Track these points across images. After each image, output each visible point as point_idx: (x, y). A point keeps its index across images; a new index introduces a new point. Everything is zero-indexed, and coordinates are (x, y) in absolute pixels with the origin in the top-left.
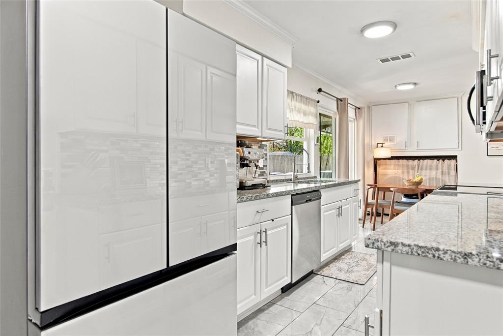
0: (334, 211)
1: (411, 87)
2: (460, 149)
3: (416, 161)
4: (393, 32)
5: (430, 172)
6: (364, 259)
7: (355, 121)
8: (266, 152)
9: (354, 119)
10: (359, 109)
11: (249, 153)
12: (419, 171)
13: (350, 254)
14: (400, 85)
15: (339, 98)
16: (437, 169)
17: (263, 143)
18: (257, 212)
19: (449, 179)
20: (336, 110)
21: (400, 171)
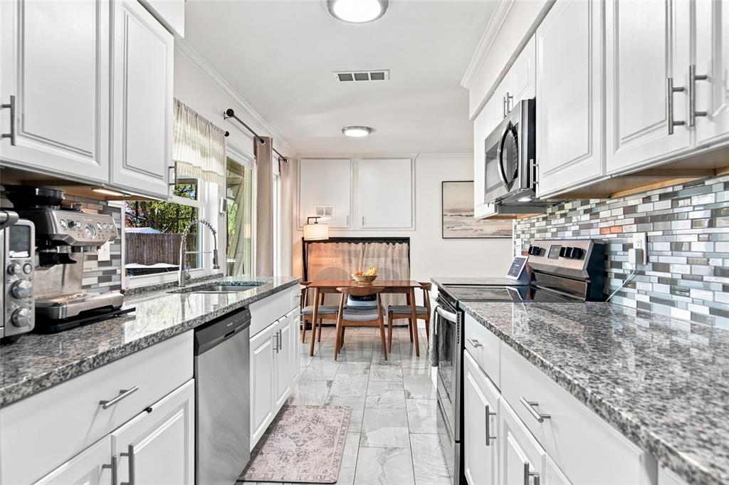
0: (269, 343)
1: (364, 133)
2: (413, 228)
3: (361, 244)
4: (381, 16)
5: (378, 260)
6: (317, 420)
7: (279, 180)
8: (117, 226)
9: (277, 177)
10: (285, 160)
11: (71, 224)
12: (364, 259)
13: (290, 415)
14: (350, 128)
15: (259, 135)
16: (386, 256)
17: (111, 203)
18: (102, 403)
19: (401, 269)
20: (253, 156)
21: (340, 259)
